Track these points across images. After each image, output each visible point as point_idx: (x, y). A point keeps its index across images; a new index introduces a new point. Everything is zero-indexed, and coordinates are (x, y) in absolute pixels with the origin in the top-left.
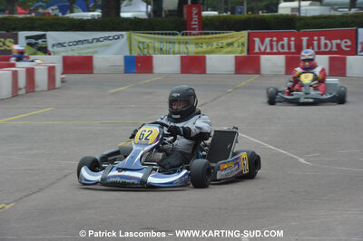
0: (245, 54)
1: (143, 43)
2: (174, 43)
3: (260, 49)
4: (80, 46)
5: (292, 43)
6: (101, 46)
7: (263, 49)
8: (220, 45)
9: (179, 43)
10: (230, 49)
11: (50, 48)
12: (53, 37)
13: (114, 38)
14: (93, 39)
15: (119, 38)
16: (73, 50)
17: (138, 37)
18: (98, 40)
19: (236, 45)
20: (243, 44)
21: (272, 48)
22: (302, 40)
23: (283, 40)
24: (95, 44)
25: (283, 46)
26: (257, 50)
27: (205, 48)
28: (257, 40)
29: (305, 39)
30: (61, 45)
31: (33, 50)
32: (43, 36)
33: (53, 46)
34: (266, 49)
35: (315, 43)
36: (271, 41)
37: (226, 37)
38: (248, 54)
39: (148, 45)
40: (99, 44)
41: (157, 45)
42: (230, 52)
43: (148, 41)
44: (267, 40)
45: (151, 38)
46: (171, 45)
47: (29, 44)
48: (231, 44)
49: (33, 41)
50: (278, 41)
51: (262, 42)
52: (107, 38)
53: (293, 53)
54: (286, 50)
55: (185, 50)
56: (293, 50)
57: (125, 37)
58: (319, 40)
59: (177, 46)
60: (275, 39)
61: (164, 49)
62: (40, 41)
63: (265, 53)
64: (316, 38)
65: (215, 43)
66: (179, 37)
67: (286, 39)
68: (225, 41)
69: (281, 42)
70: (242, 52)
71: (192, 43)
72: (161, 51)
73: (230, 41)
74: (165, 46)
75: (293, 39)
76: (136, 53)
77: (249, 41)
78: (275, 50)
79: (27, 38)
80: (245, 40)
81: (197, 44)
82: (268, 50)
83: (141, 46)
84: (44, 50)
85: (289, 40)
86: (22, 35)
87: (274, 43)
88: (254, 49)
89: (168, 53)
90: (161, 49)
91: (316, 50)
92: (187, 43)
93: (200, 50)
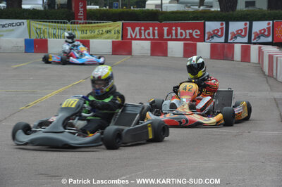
0: (120, 39)
1: (40, 29)
2: (64, 29)
3: (131, 36)
5: (156, 32)
6: (6, 31)
7: (134, 36)
8: (101, 32)
10: (108, 35)
13: (17, 25)
15: (20, 24)
17: (36, 24)
18: (3, 26)
19: (113, 32)
20: (118, 32)
21: (140, 35)
22: (163, 30)
23: (149, 29)
24: (1, 29)
25: (149, 34)
26: (129, 37)
27: (89, 34)
28: (129, 29)
29: (166, 29)
34: (136, 36)
35: (174, 32)
36: (140, 30)
37: (106, 26)
38: (122, 39)
39: (44, 31)
40: (5, 29)
41: (51, 31)
42: (108, 38)
43: (44, 28)
44: (137, 29)
45: (46, 25)
46: (62, 31)
48: (108, 32)
50: (145, 30)
51: (133, 30)
52: (11, 25)
53: (156, 39)
54: (151, 37)
56: (156, 37)
57: (26, 24)
58: (176, 30)
60: (143, 28)
61: (57, 34)
63: (135, 39)
64: (174, 28)
65: (97, 31)
66: (69, 25)
67: (151, 28)
68: (104, 29)
69: (148, 31)
70: (118, 37)
71: (79, 30)
72: (54, 36)
73: (108, 29)
74: (58, 32)
76: (34, 37)
77: (123, 29)
78: (143, 37)
80: (120, 28)
81: (82, 31)
82: (138, 37)
83: (39, 32)
85: (154, 30)
87: (143, 31)
88: (127, 36)
89: (59, 37)
90: (54, 34)
91: (174, 37)
92: (75, 30)
93: (84, 35)
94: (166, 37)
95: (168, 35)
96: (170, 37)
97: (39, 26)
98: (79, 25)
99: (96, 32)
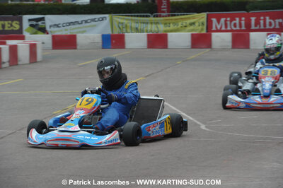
0: (204, 32)
1: (122, 23)
2: (147, 23)
3: (216, 28)
4: (72, 27)
5: (243, 22)
6: (89, 26)
7: (219, 27)
8: (184, 24)
9: (151, 23)
10: (192, 27)
11: (48, 29)
12: (50, 19)
13: (99, 20)
14: (82, 21)
15: (103, 20)
16: (66, 30)
17: (118, 19)
18: (86, 22)
19: (197, 24)
20: (203, 24)
21: (226, 26)
22: (251, 20)
23: (235, 20)
24: (84, 25)
25: (235, 25)
26: (214, 29)
27: (172, 27)
28: (214, 20)
29: (253, 19)
30: (57, 26)
31: (35, 30)
32: (43, 19)
33: (50, 26)
34: (221, 27)
35: (262, 22)
36: (226, 21)
37: (189, 18)
38: (207, 31)
39: (126, 26)
40: (88, 24)
41: (134, 25)
43: (125, 22)
44: (223, 20)
45: (130, 20)
46: (144, 25)
47: (31, 25)
48: (193, 24)
49: (34, 23)
50: (231, 21)
51: (219, 21)
52: (93, 20)
53: (243, 30)
54: (238, 28)
55: (156, 29)
56: (243, 28)
57: (108, 19)
58: (265, 20)
59: (149, 26)
60: (228, 19)
61: (139, 28)
62: (40, 23)
63: (220, 31)
64: (262, 18)
66: (152, 19)
67: (237, 19)
68: (189, 22)
69: (234, 22)
70: (202, 29)
71: (162, 23)
72: (137, 30)
73: (192, 21)
74: (140, 26)
75: (243, 19)
76: (116, 32)
77: (207, 21)
78: (229, 28)
79: (30, 20)
80: (204, 20)
81: (165, 24)
82: (223, 28)
83: (121, 26)
84: (43, 30)
85: (240, 20)
86: (26, 18)
87: (228, 23)
88: (212, 28)
89: (142, 31)
90: (137, 28)
91: (262, 27)
92: (157, 23)
93: (168, 28)
94: (253, 27)
95: (256, 26)
96: (257, 28)
97: (122, 21)
98: (162, 18)
99: (180, 25)
